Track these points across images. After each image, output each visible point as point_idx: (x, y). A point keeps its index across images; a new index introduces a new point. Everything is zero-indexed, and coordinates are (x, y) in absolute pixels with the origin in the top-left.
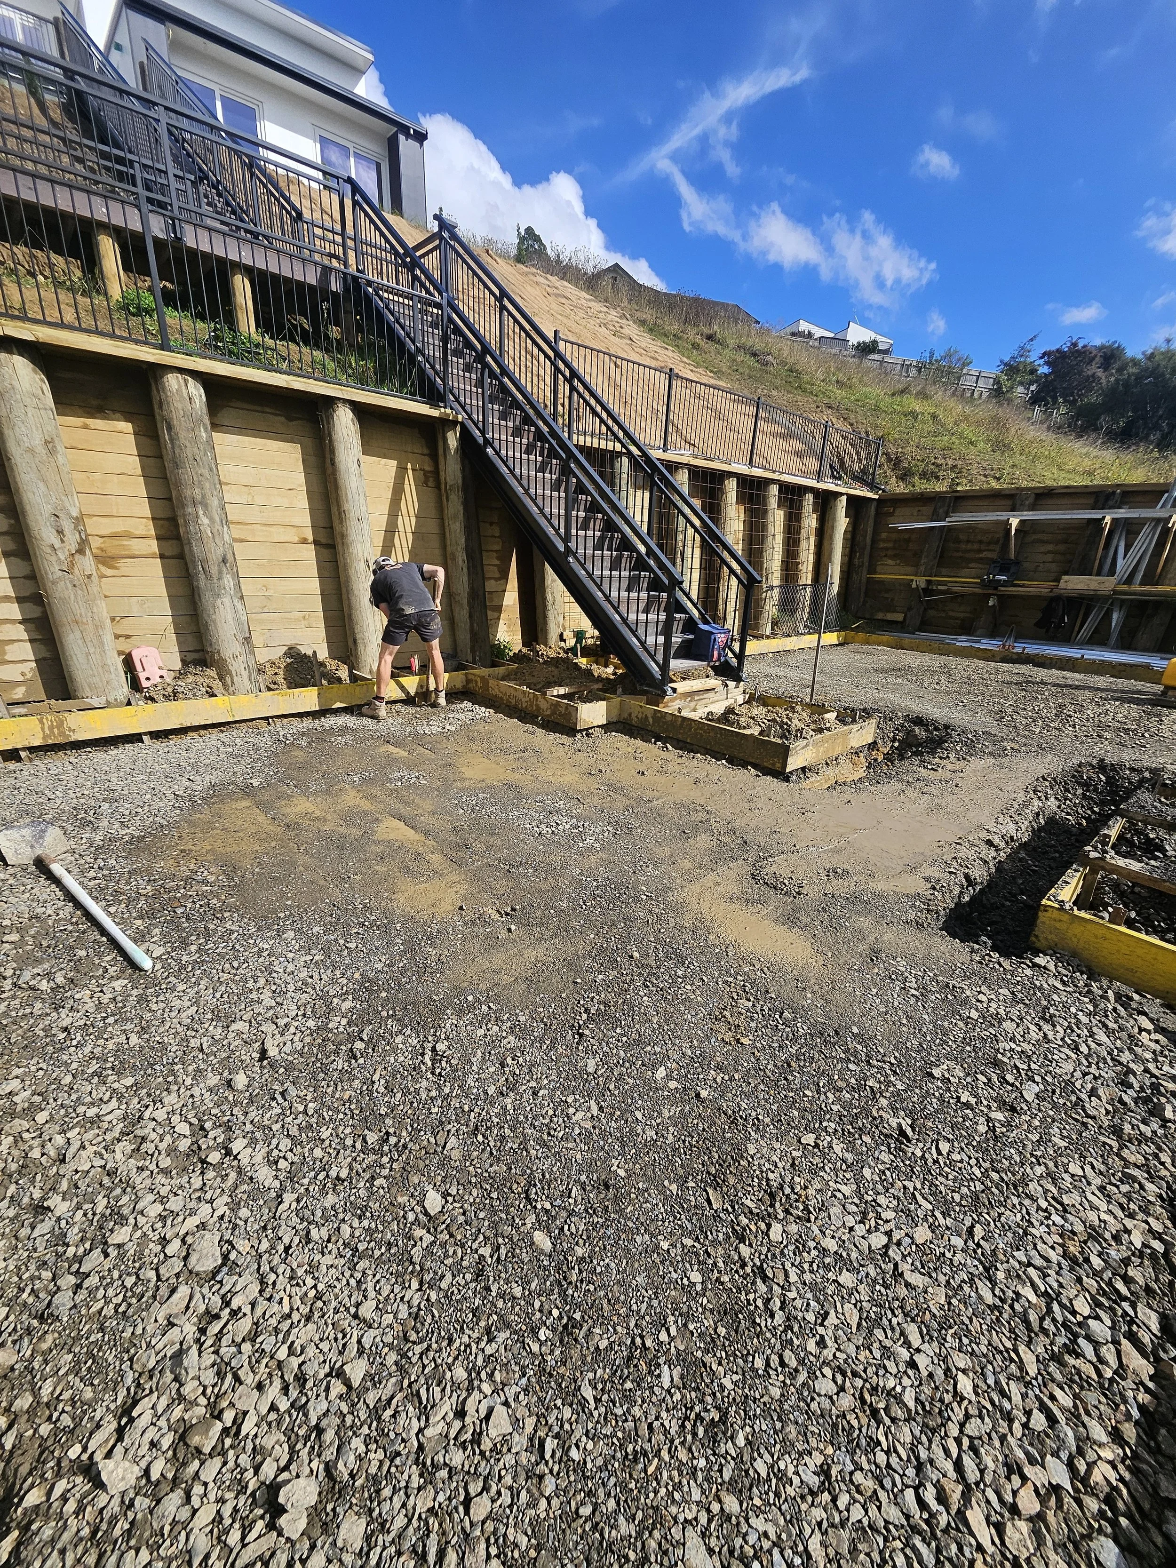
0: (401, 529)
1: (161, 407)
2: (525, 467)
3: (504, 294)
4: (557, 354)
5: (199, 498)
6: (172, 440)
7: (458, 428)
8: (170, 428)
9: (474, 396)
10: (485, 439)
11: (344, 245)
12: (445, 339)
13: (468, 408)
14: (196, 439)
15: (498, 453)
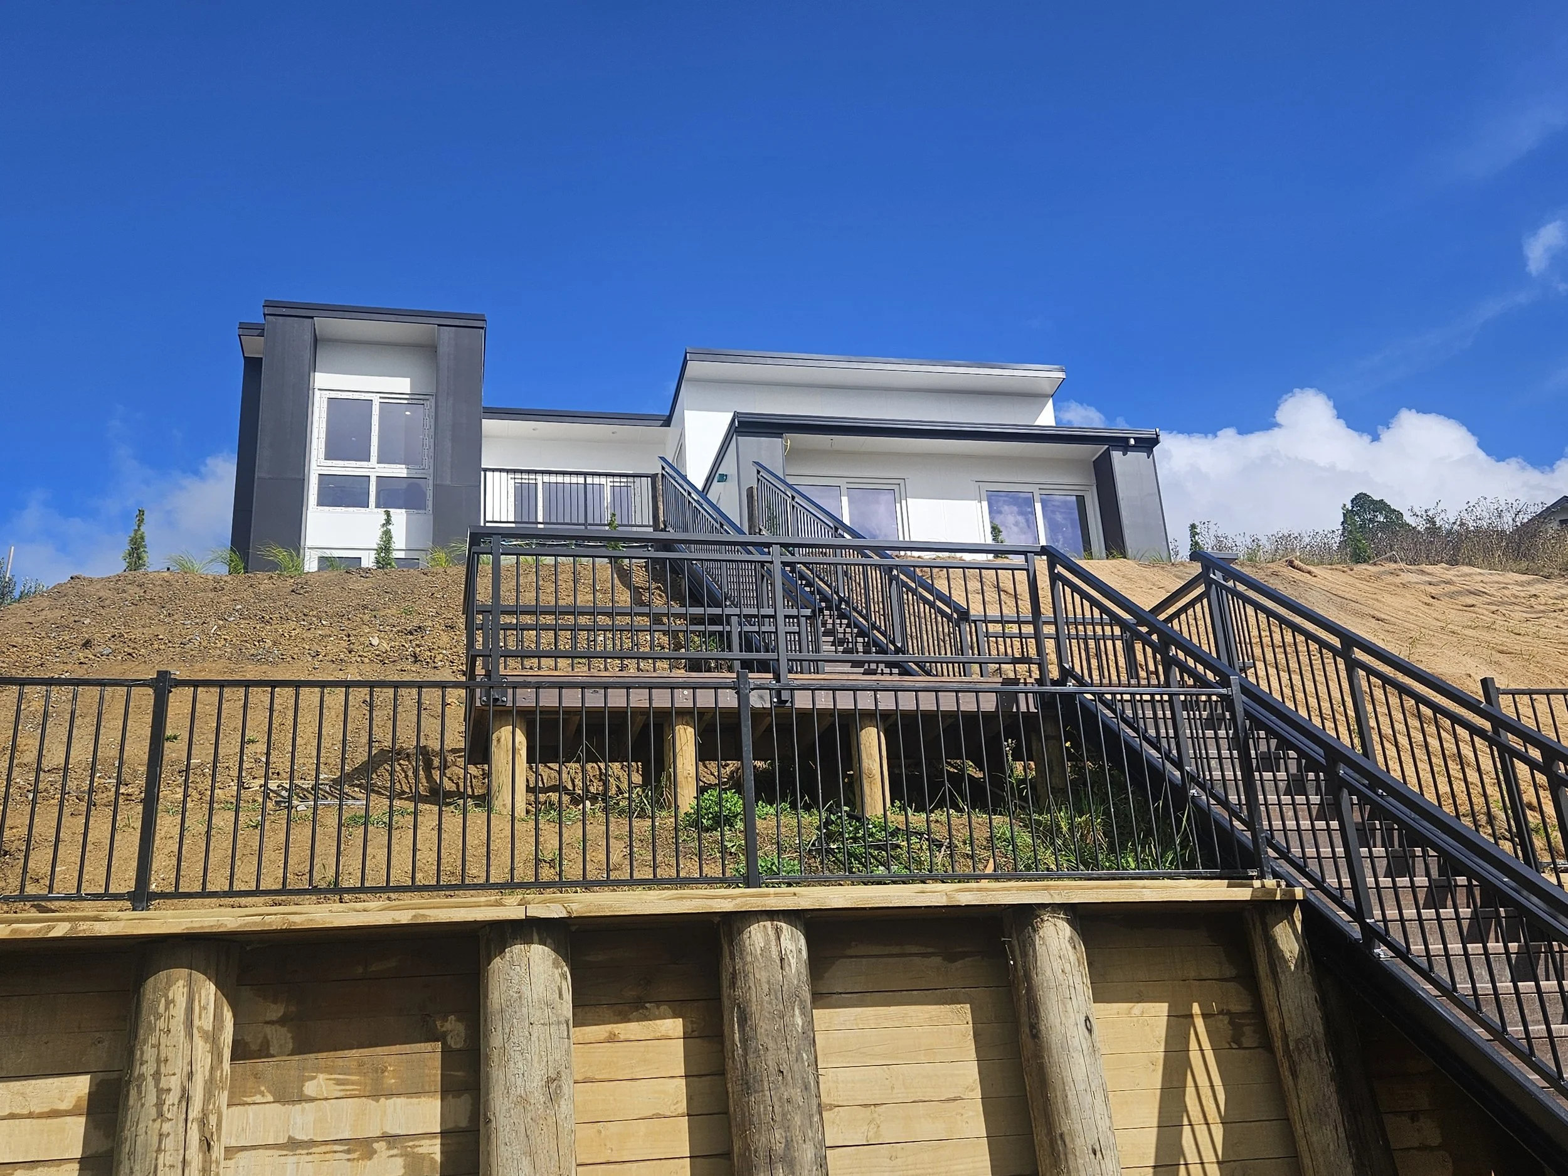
0: (1191, 1155)
1: (733, 984)
2: (1481, 971)
3: (1350, 641)
4: (1500, 723)
5: (779, 1148)
6: (744, 1041)
7: (1298, 915)
8: (744, 1019)
9: (1323, 838)
10: (1365, 927)
11: (1038, 636)
12: (1240, 744)
13: (1313, 867)
14: (784, 1033)
15: (1403, 954)
